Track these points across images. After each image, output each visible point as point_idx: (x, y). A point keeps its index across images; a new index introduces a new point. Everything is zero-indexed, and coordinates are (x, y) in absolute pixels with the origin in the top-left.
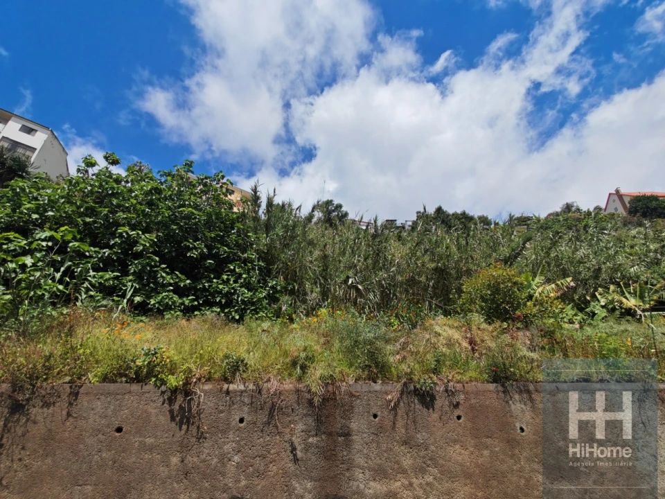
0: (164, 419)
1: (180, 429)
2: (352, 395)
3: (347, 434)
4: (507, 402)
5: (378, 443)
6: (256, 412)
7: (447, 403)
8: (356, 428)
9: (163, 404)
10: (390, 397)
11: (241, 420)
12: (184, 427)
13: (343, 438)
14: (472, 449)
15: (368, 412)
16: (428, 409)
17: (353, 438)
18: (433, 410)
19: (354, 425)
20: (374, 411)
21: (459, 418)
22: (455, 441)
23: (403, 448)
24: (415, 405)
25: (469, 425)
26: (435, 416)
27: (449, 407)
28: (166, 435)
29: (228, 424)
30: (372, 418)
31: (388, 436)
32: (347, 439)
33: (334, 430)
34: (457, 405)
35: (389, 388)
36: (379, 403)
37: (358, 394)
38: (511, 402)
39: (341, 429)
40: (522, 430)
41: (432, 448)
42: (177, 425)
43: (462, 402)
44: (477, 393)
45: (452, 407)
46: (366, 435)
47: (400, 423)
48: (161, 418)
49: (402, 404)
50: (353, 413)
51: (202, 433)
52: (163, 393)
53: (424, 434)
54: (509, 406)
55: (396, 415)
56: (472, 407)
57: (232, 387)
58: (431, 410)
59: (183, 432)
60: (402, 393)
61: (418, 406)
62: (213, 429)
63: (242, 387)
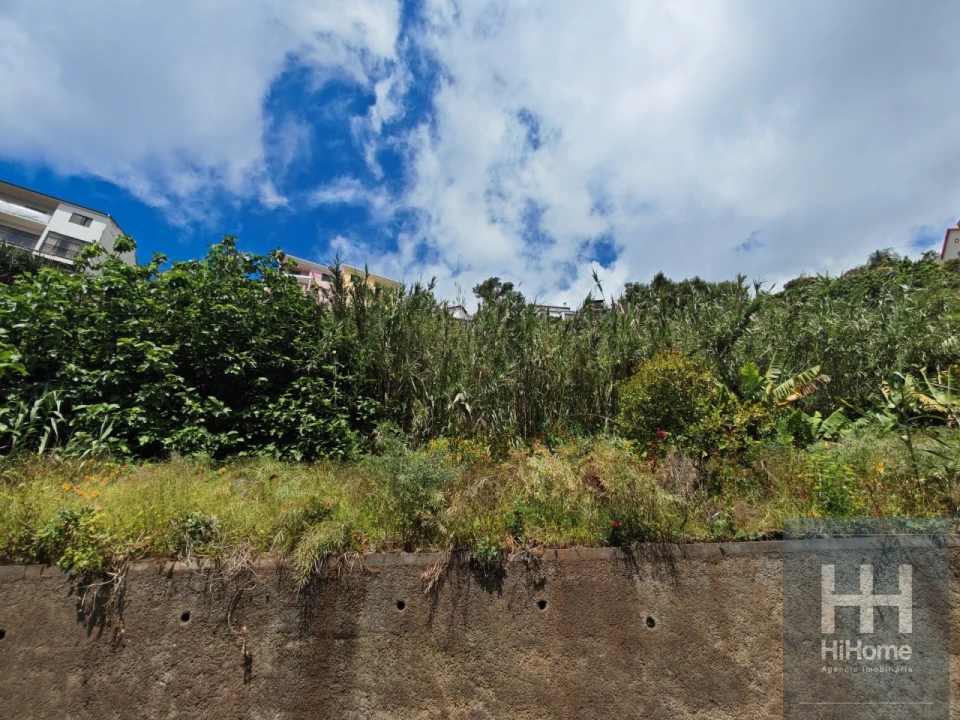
0: (67, 618)
1: (90, 633)
2: (366, 573)
3: (350, 635)
4: (630, 577)
5: (399, 649)
6: (210, 604)
7: (524, 581)
8: (367, 625)
9: (70, 593)
10: (426, 574)
11: (185, 617)
12: (96, 629)
13: (342, 641)
14: (557, 657)
15: (390, 599)
16: (491, 593)
17: (359, 640)
18: (500, 592)
19: (363, 621)
20: (399, 597)
21: (542, 604)
22: (530, 643)
23: (439, 655)
24: (469, 586)
25: (557, 616)
26: (501, 603)
27: (527, 587)
28: (66, 642)
29: (163, 623)
30: (395, 608)
31: (418, 637)
32: (349, 642)
33: (329, 628)
34: (540, 585)
35: (428, 559)
36: (410, 584)
37: (377, 570)
38: (636, 577)
39: (342, 627)
40: (651, 623)
41: (490, 655)
42: (85, 626)
43: (549, 579)
44: (578, 564)
45: (532, 588)
46: (378, 636)
47: (441, 615)
48: (64, 616)
49: (447, 585)
50: (363, 600)
51: (121, 638)
52: (72, 577)
53: (477, 632)
54: (633, 584)
55: (435, 603)
56: (567, 588)
57: (178, 566)
58: (495, 594)
59: (93, 636)
60: (449, 567)
61: (475, 588)
62: (139, 631)
63: (193, 566)
